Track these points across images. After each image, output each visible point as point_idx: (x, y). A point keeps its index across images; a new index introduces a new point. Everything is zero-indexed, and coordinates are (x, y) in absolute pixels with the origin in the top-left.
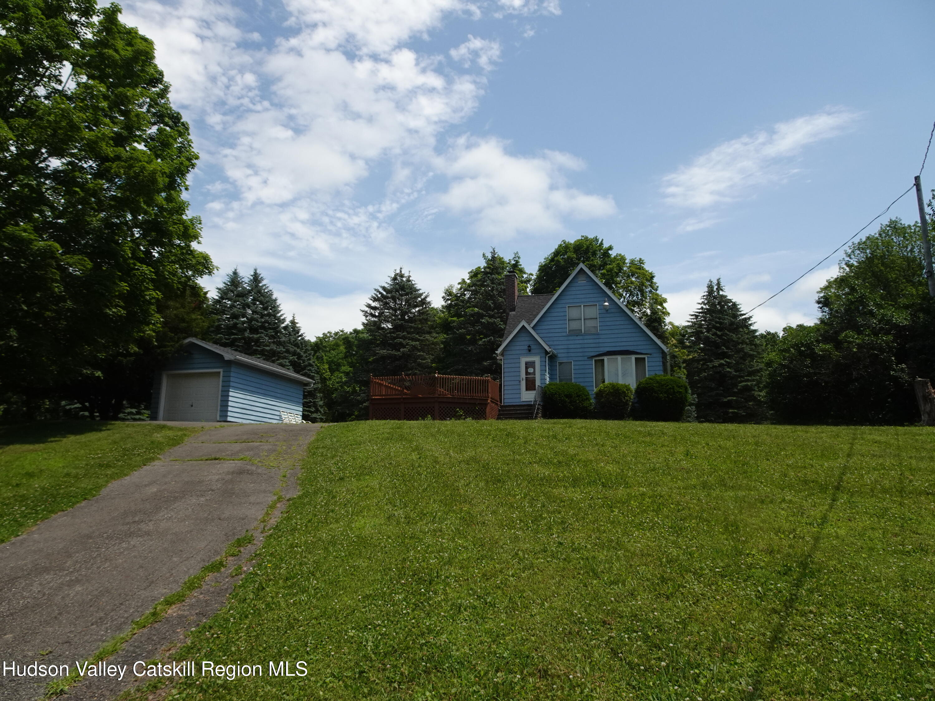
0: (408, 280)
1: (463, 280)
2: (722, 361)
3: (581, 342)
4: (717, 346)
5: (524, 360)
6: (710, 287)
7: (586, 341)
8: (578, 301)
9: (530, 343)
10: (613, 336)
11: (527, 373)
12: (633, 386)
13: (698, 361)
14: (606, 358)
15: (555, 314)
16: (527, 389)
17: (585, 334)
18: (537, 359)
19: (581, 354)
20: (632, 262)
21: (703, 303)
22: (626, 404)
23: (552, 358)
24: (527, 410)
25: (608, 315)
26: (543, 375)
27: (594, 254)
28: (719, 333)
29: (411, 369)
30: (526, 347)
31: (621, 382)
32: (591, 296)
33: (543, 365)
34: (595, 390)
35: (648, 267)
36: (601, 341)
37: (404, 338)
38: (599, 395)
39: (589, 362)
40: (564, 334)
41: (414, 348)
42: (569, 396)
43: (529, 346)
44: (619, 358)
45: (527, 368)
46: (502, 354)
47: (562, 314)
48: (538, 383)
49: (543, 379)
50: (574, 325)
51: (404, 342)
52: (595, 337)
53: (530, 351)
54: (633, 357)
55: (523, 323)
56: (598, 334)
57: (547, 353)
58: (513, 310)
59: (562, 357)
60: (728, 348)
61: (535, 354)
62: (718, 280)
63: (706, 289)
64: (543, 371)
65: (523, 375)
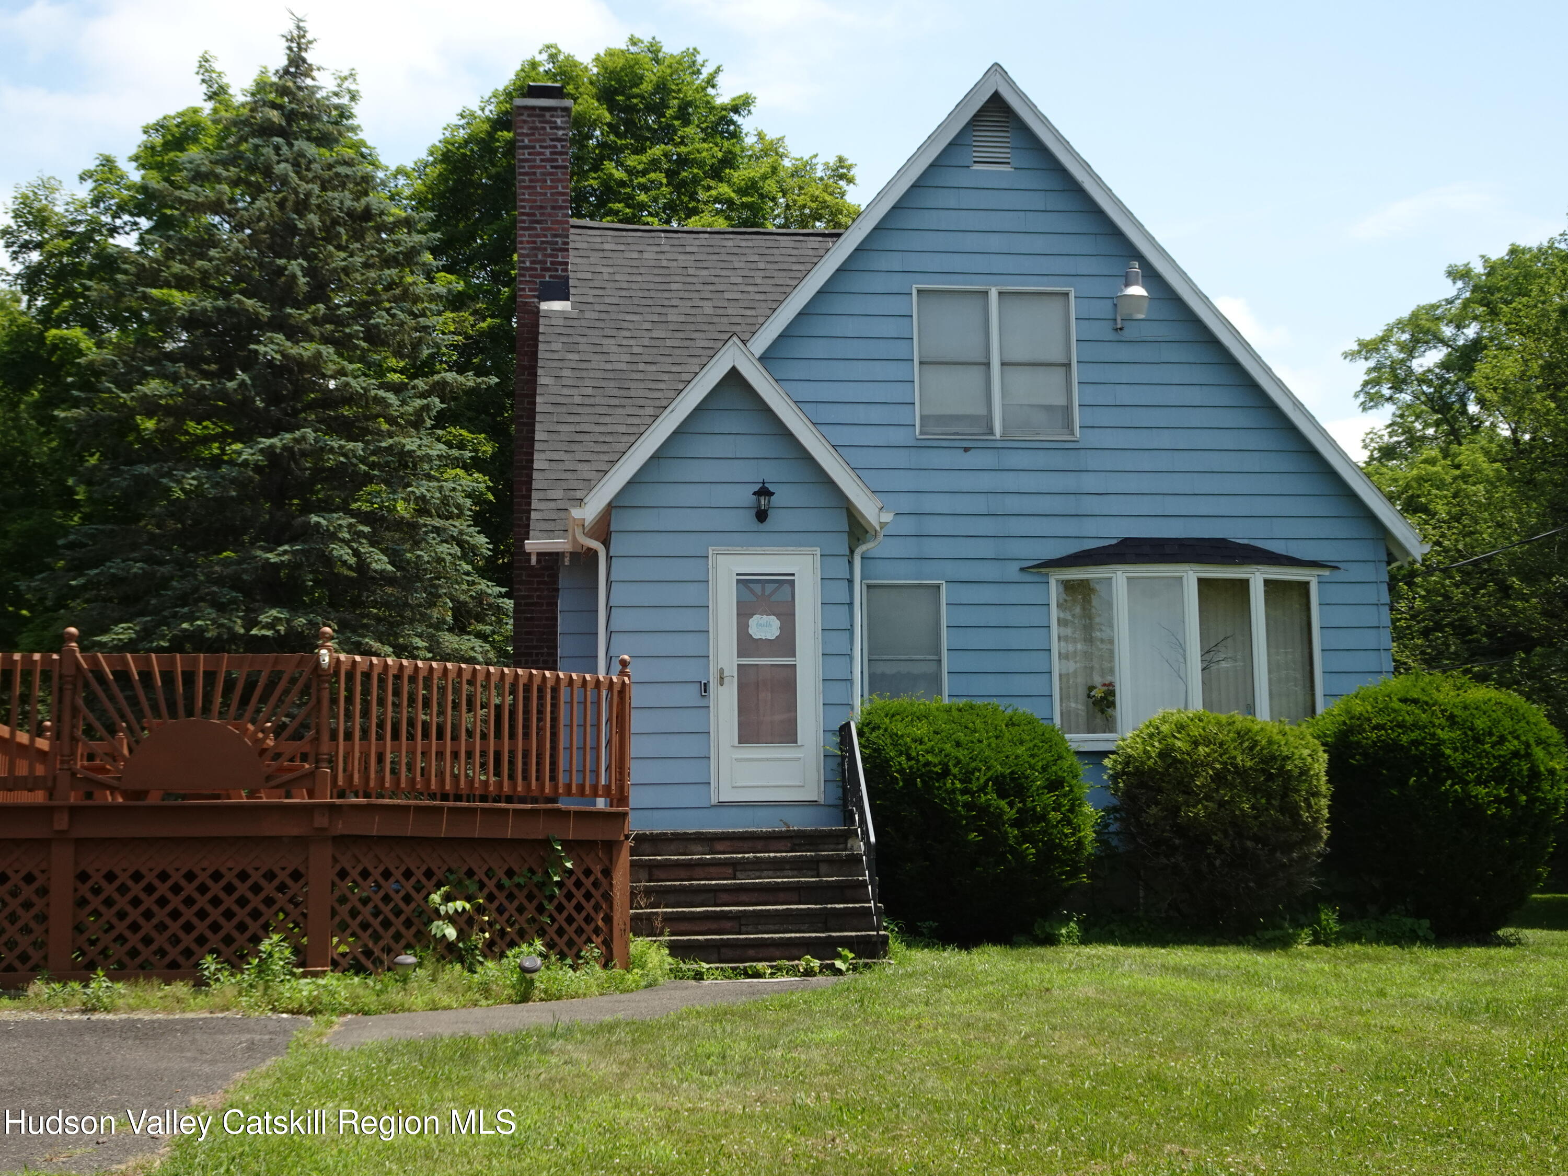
3: (986, 481)
5: (730, 567)
7: (1010, 482)
8: (978, 263)
9: (769, 473)
10: (1145, 462)
11: (747, 644)
14: (1115, 577)
15: (850, 327)
16: (750, 733)
17: (1008, 445)
18: (802, 566)
19: (986, 549)
24: (798, 866)
25: (1123, 352)
26: (835, 657)
30: (745, 496)
32: (1039, 244)
33: (834, 605)
36: (1090, 483)
39: (1030, 593)
40: (898, 436)
43: (764, 492)
44: (1189, 577)
45: (744, 613)
46: (603, 525)
47: (889, 328)
48: (806, 702)
49: (836, 680)
50: (953, 393)
52: (1057, 460)
53: (762, 516)
54: (1258, 579)
55: (734, 359)
56: (1073, 448)
57: (859, 533)
58: (558, 290)
59: (889, 559)
61: (797, 538)
64: (836, 634)
65: (725, 652)
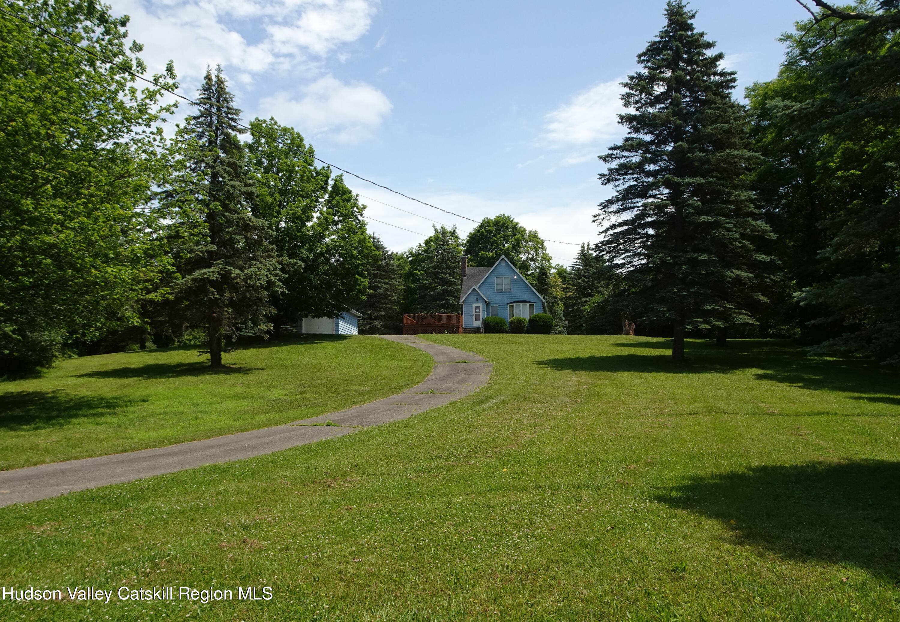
0: (378, 241)
1: (420, 245)
2: (587, 299)
3: (502, 296)
4: (585, 289)
5: (474, 305)
6: (583, 247)
7: (505, 296)
8: (501, 274)
9: (478, 297)
10: (518, 293)
11: (476, 312)
12: (528, 319)
13: (573, 298)
14: (514, 304)
15: (489, 281)
16: (476, 320)
17: (504, 292)
18: (481, 305)
19: (502, 302)
20: (530, 232)
21: (577, 258)
22: (524, 327)
23: (488, 304)
24: (477, 329)
25: (516, 283)
26: (484, 313)
27: (507, 228)
28: (586, 280)
29: (385, 303)
30: (476, 299)
31: (522, 317)
32: (508, 272)
33: (484, 308)
34: (509, 320)
35: (541, 236)
36: (512, 295)
37: (379, 282)
38: (511, 323)
39: (506, 306)
40: (494, 292)
41: (386, 290)
42: (497, 323)
44: (521, 304)
45: (476, 309)
46: (463, 302)
47: (493, 281)
48: (481, 318)
49: (484, 315)
50: (499, 287)
51: (379, 285)
52: (509, 293)
53: (477, 301)
54: (528, 304)
55: (474, 287)
56: (511, 292)
57: (486, 302)
58: (465, 276)
59: (493, 304)
60: (592, 290)
61: (480, 302)
62: (588, 243)
63: (580, 249)
64: (484, 311)
65: (474, 313)
